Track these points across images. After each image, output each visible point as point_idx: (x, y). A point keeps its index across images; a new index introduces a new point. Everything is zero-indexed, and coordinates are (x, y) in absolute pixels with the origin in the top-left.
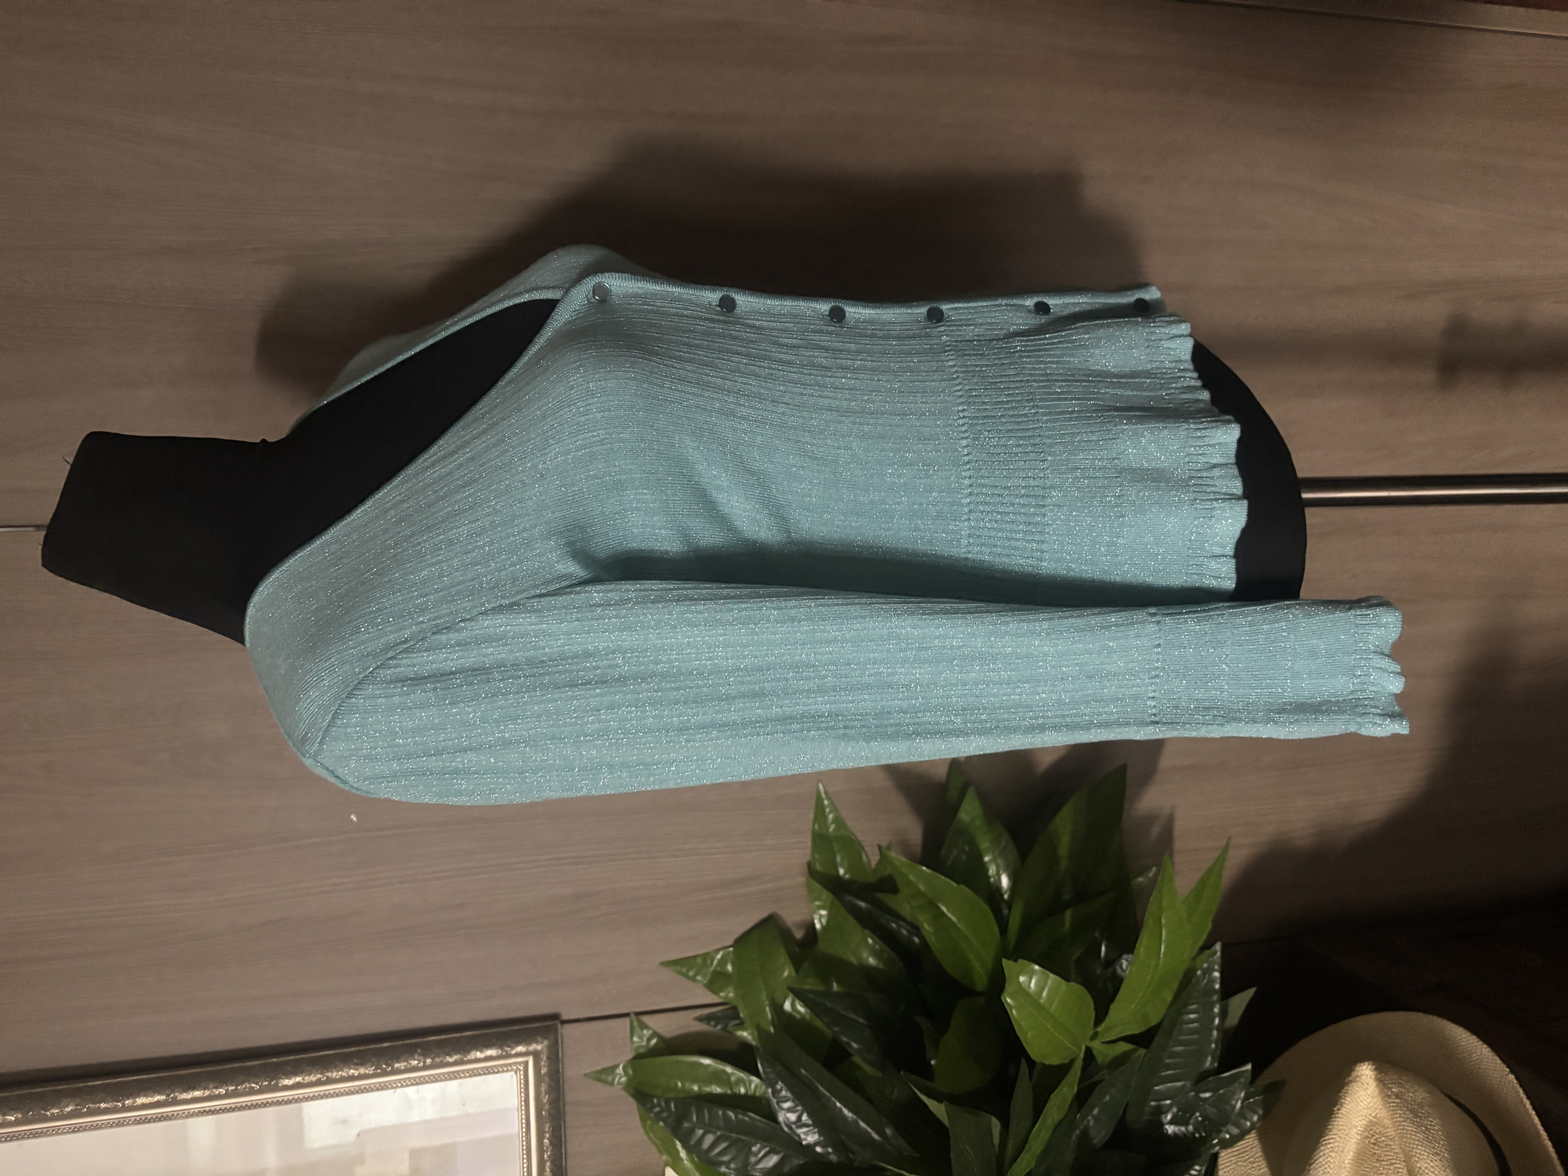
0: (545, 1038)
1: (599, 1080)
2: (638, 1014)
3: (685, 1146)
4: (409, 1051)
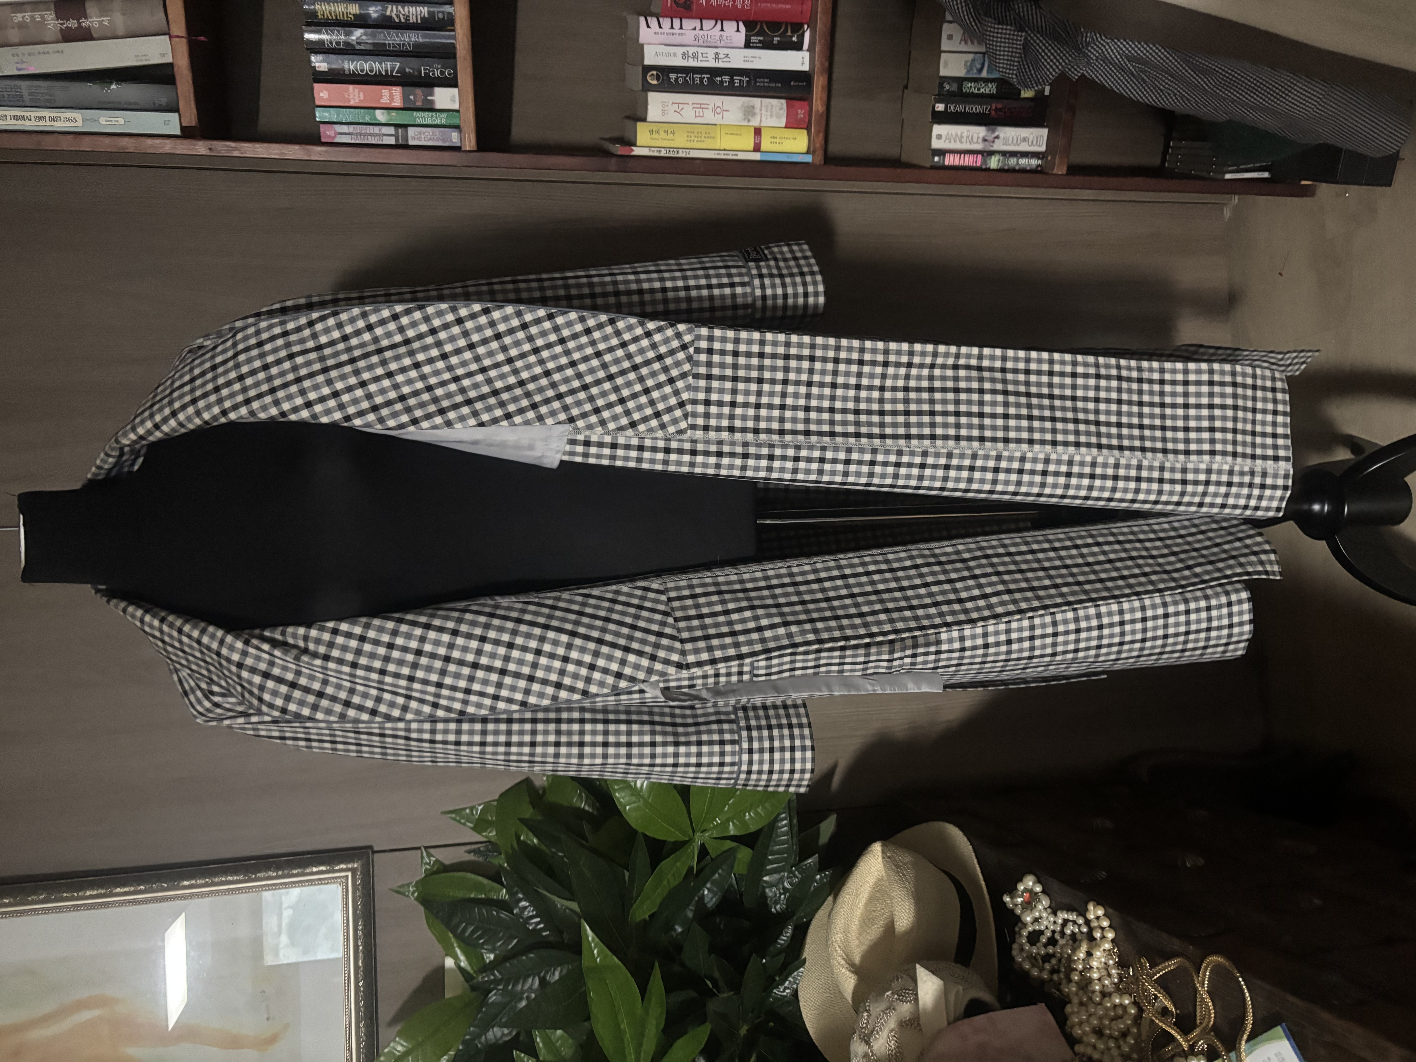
0: (359, 859)
1: (398, 892)
2: (426, 848)
3: (455, 936)
4: (267, 868)
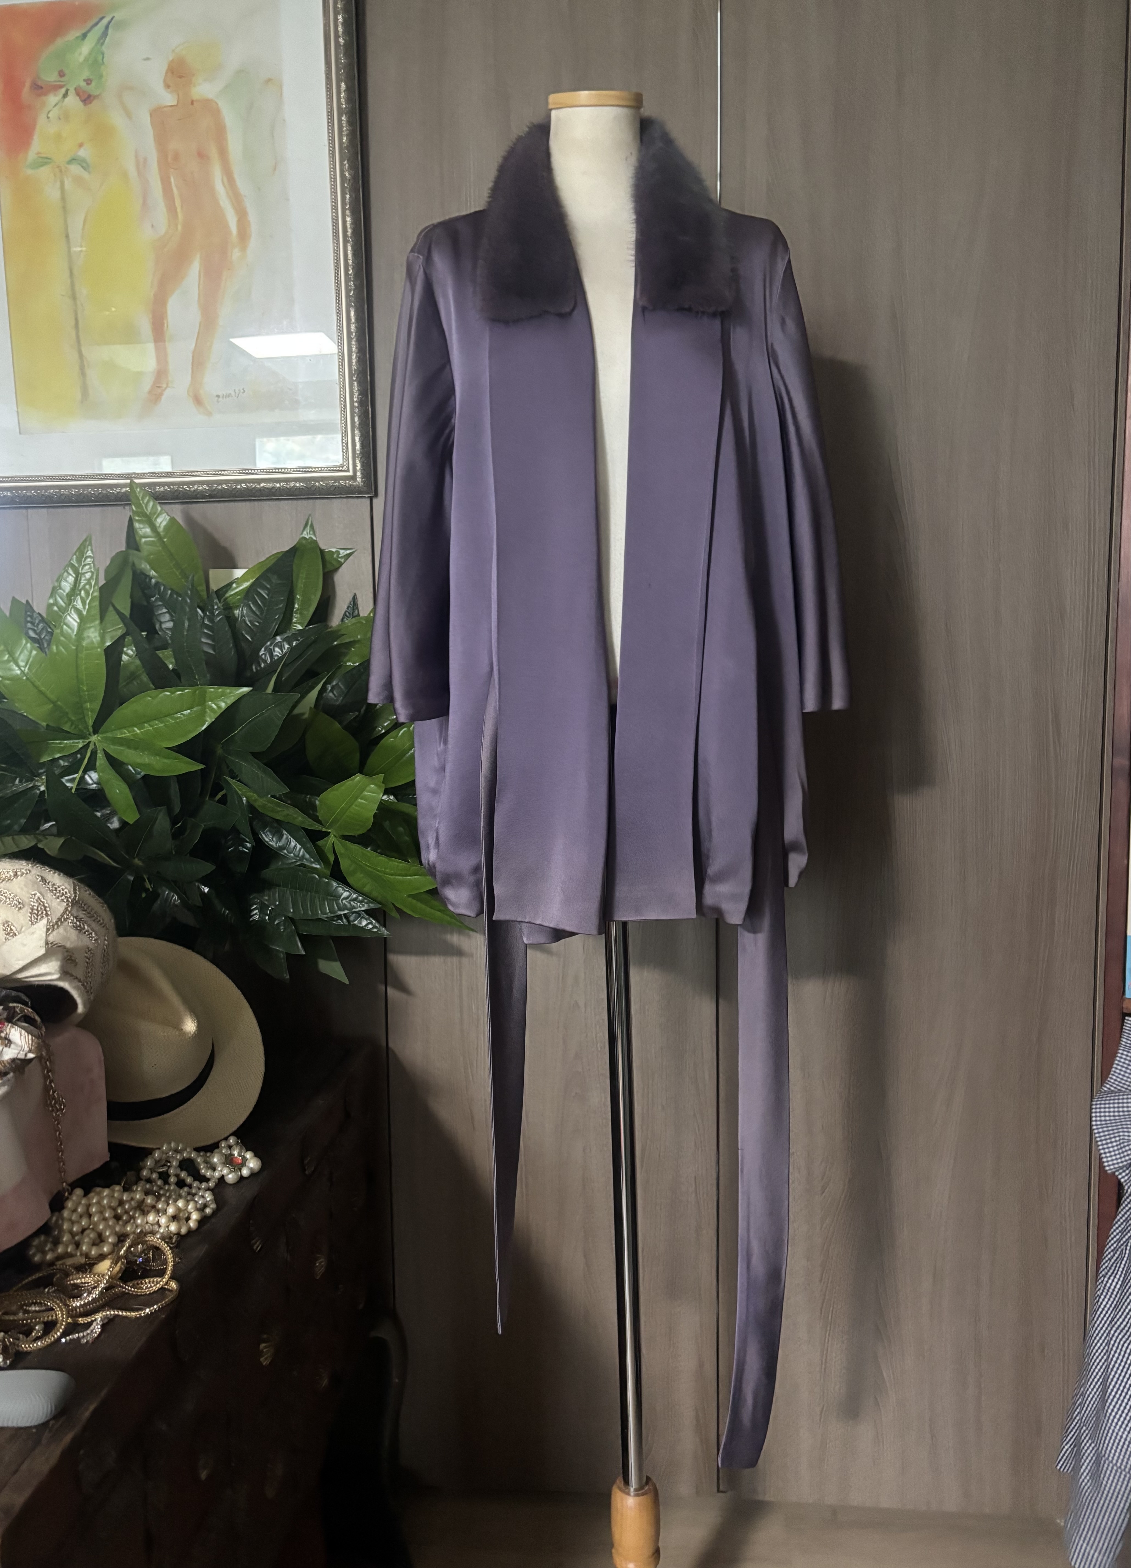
0: (364, 483)
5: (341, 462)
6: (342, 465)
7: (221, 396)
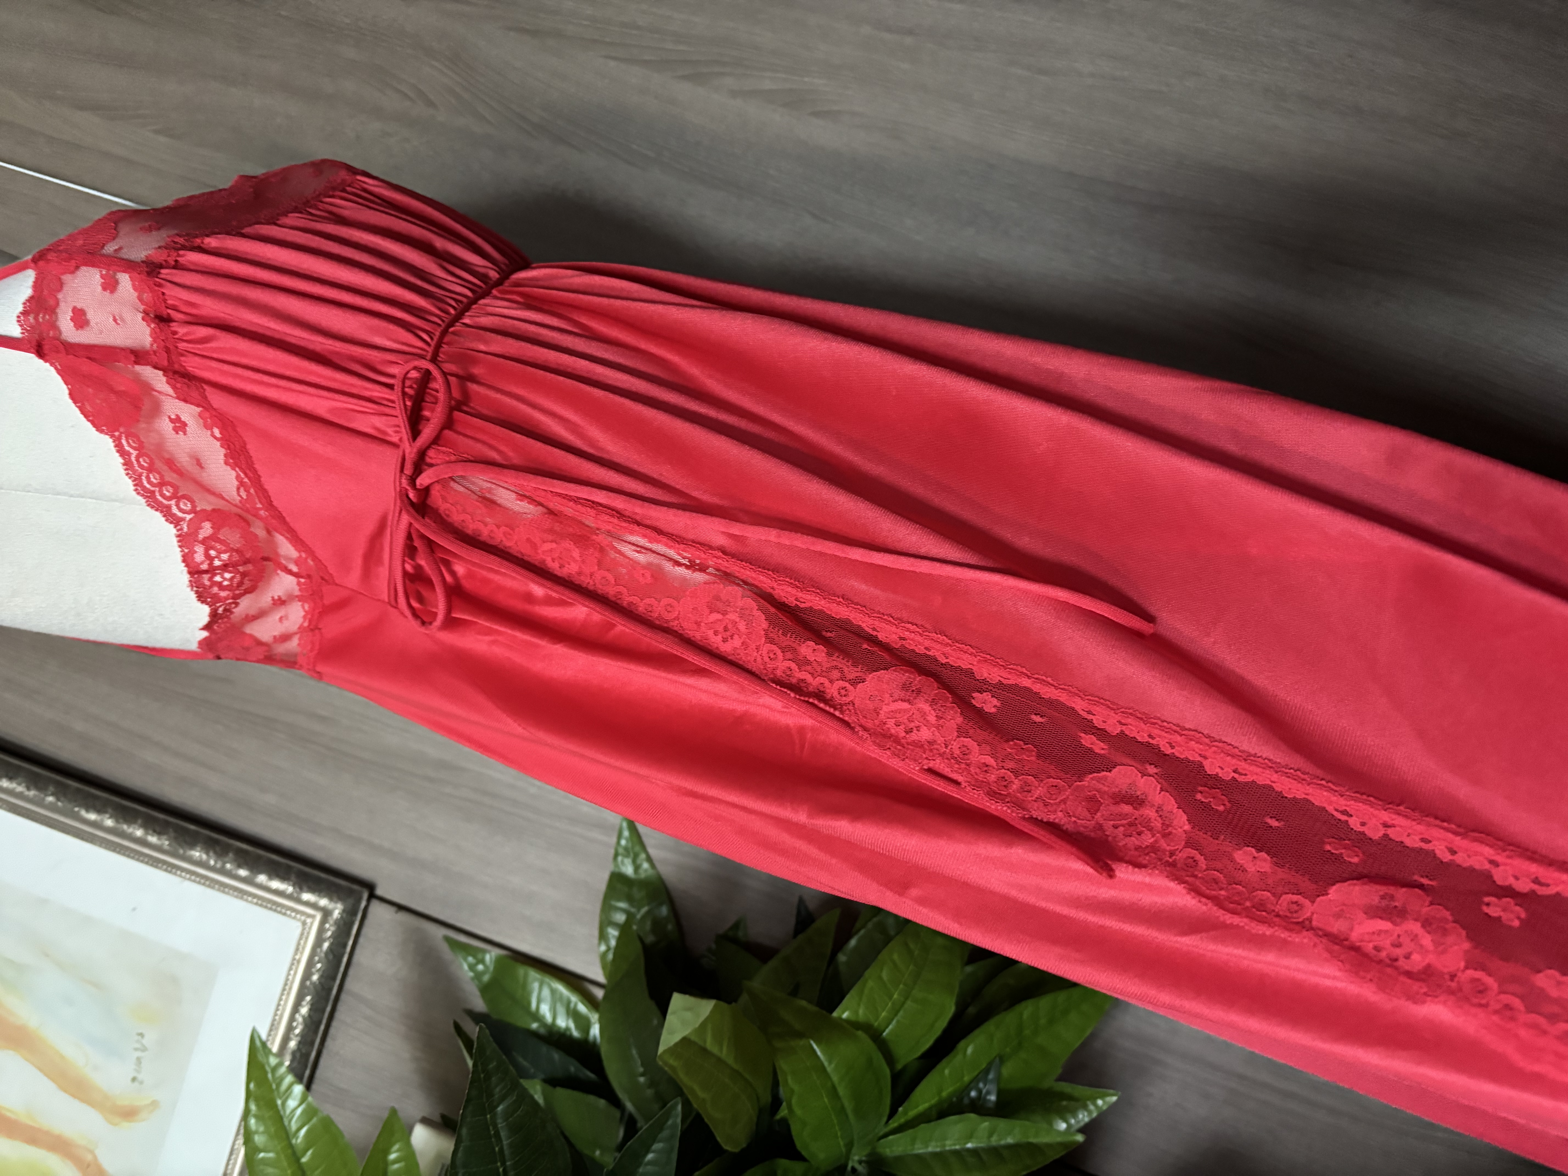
0: (341, 898)
4: (210, 845)
5: (299, 924)
6: (304, 923)
7: (135, 1074)
